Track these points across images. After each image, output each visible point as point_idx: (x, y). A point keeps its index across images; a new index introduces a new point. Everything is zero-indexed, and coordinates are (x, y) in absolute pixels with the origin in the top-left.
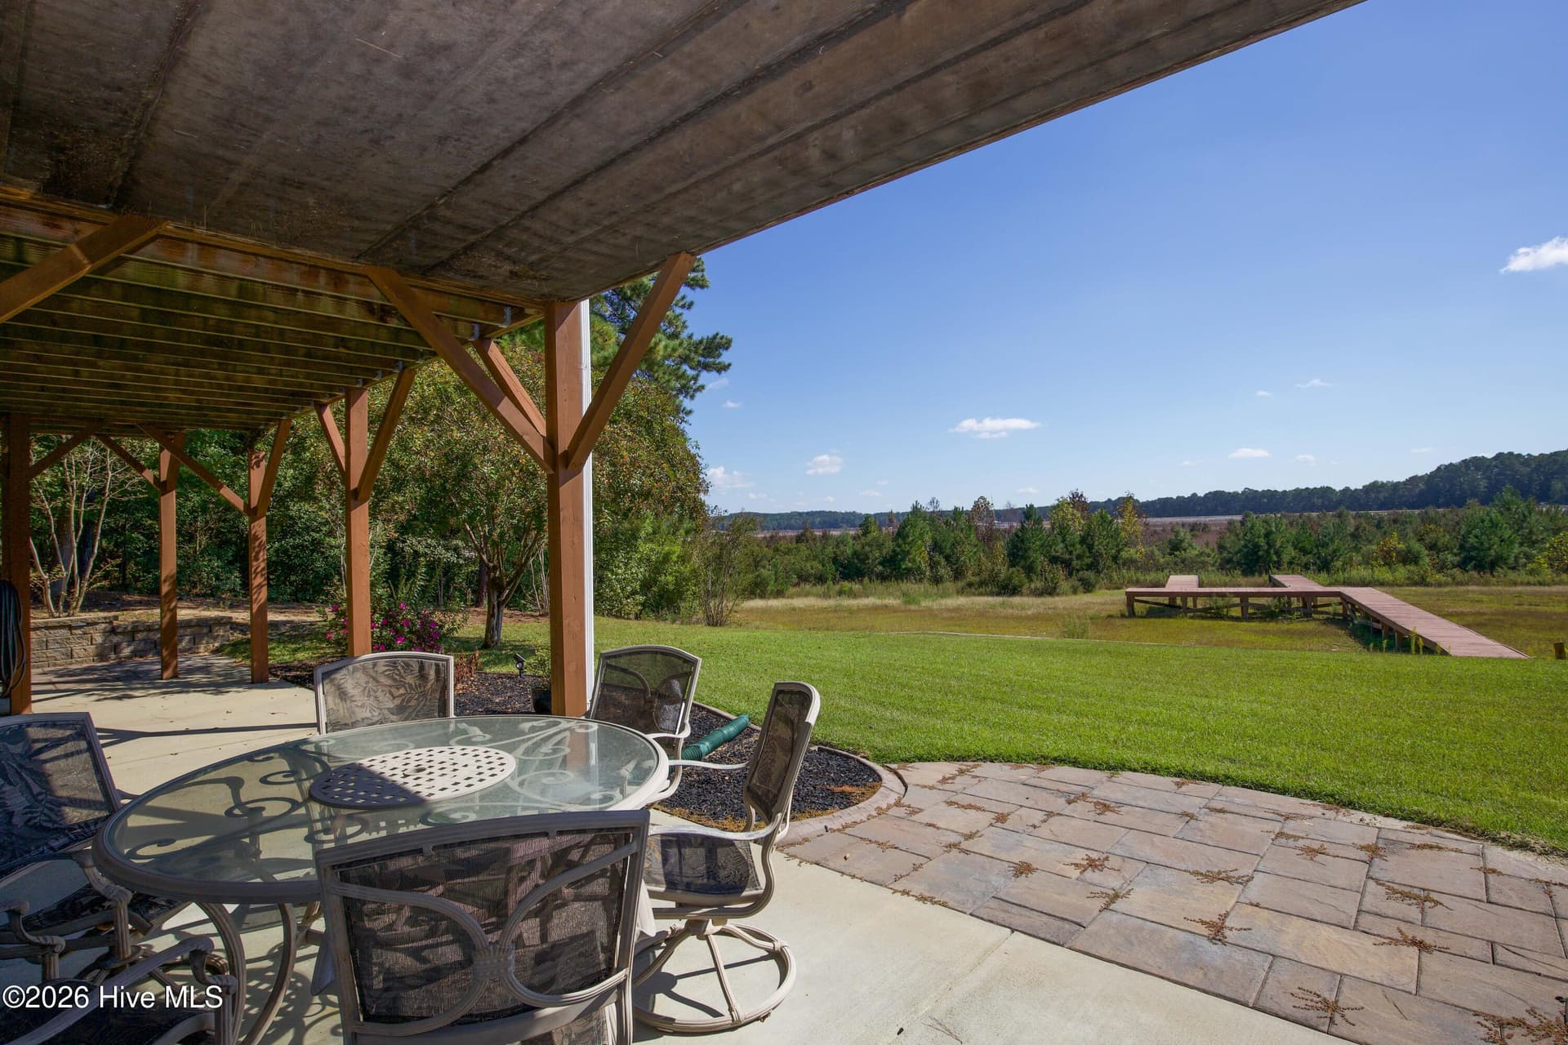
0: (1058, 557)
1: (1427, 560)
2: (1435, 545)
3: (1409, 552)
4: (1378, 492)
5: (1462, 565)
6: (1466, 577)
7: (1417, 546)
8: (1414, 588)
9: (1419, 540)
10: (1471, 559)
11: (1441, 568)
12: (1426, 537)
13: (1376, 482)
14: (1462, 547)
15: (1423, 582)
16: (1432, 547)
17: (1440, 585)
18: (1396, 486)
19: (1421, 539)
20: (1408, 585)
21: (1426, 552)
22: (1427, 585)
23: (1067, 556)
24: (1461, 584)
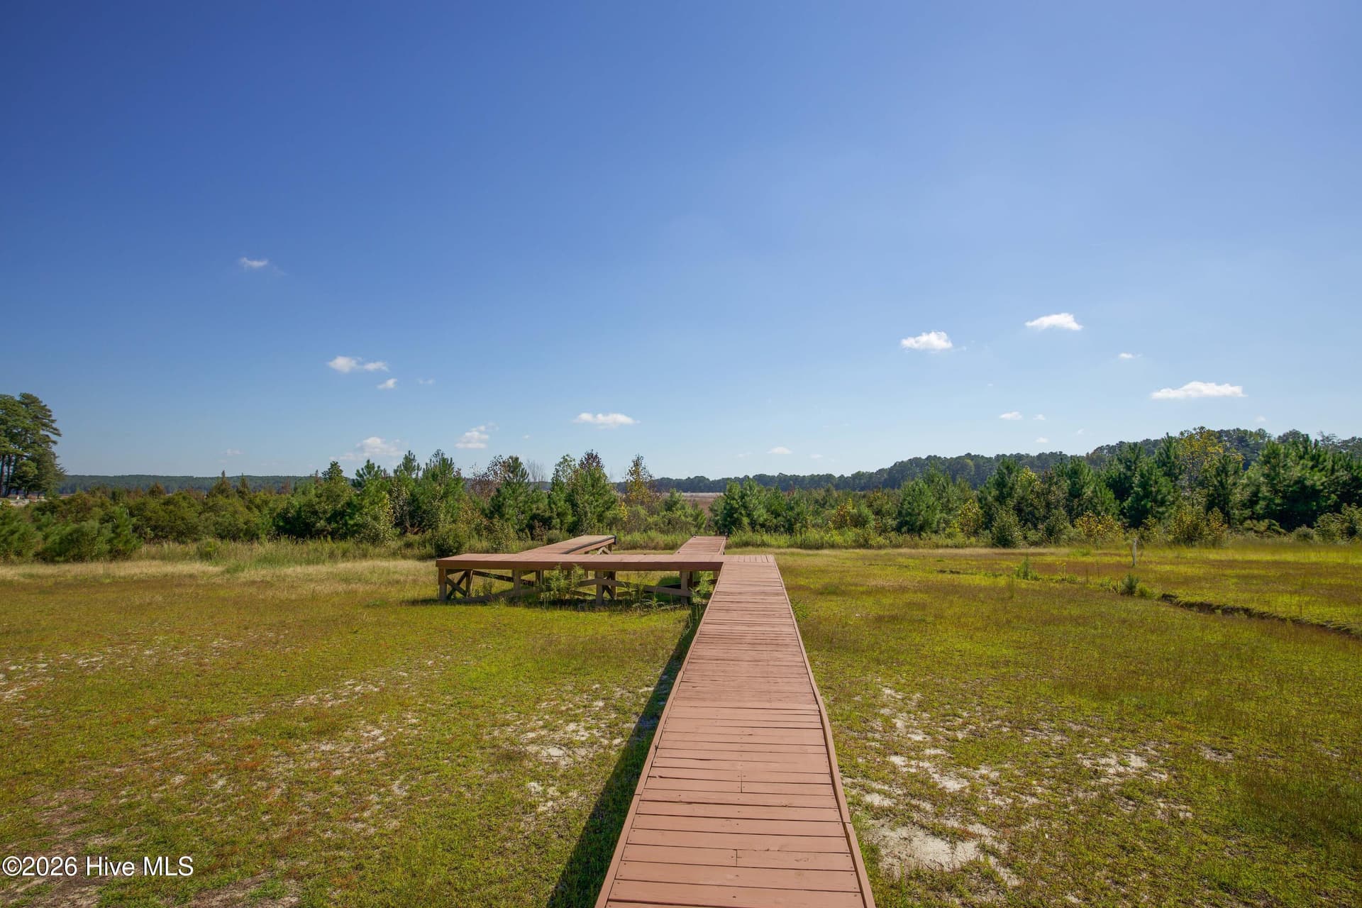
0: (539, 515)
1: (873, 523)
2: (880, 510)
3: (860, 516)
4: (860, 479)
5: (898, 529)
6: (901, 539)
7: (866, 511)
8: (858, 551)
9: (868, 507)
10: (906, 523)
11: (883, 531)
12: (874, 503)
13: (859, 472)
14: (900, 513)
15: (865, 545)
16: (878, 513)
17: (880, 547)
18: (871, 475)
19: (870, 506)
20: (854, 547)
21: (873, 516)
22: (871, 547)
23: (547, 514)
24: (898, 546)
